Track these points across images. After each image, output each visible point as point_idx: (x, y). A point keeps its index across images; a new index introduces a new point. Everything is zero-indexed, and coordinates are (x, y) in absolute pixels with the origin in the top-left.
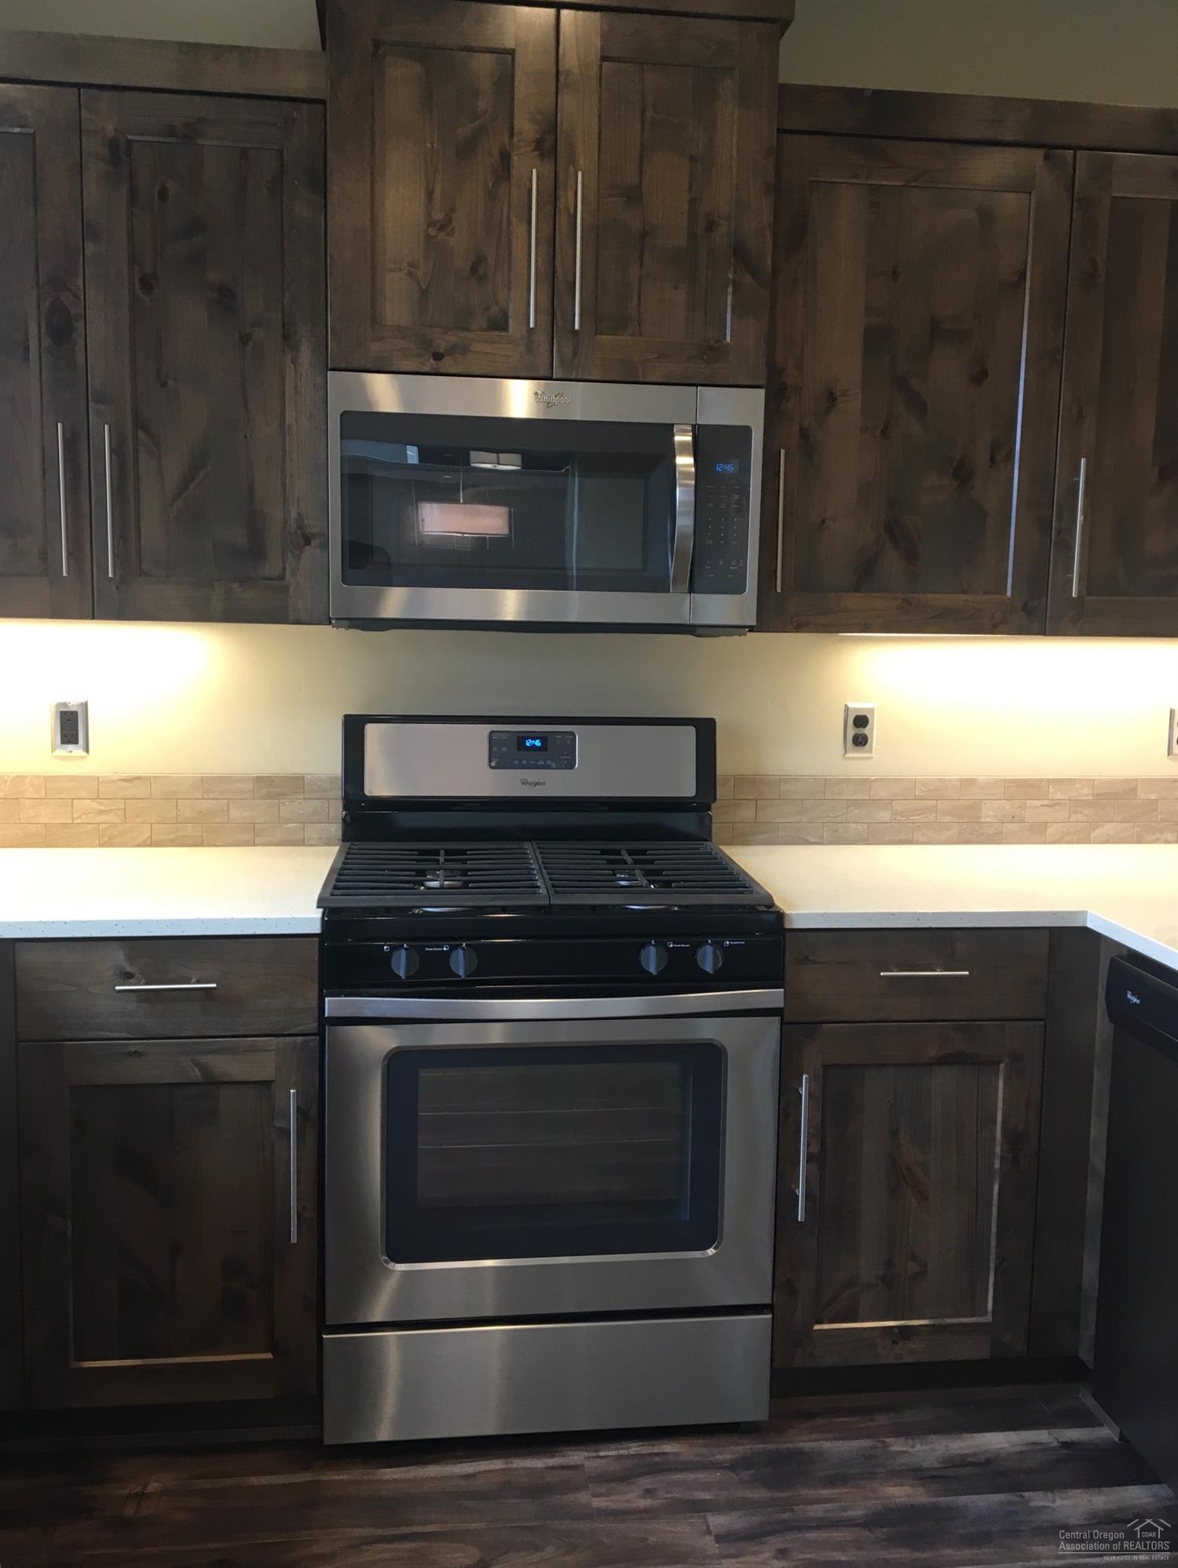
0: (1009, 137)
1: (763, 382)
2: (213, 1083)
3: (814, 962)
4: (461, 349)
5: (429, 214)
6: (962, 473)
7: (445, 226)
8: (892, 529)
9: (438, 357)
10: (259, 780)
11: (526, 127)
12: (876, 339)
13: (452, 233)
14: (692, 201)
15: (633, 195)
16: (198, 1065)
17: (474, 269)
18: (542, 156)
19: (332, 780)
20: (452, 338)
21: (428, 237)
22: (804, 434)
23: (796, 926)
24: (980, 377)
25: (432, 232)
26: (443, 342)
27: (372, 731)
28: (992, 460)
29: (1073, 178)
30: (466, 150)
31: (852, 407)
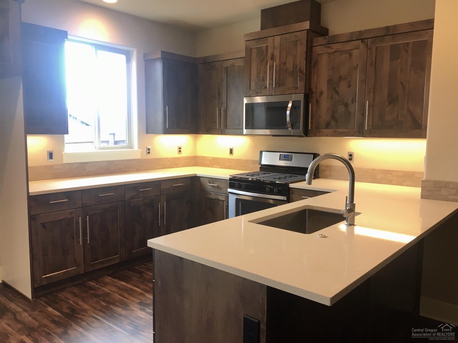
0: (354, 39)
1: (304, 92)
2: (218, 200)
3: (294, 194)
4: (260, 92)
5: (257, 72)
6: (346, 105)
7: (259, 73)
8: (333, 117)
9: (257, 94)
10: (253, 161)
11: (269, 56)
12: (329, 81)
13: (260, 74)
14: (293, 63)
15: (285, 64)
16: (217, 197)
17: (263, 79)
18: (272, 60)
19: (257, 161)
20: (259, 90)
21: (257, 75)
22: (317, 100)
23: (291, 187)
24: (349, 86)
25: (258, 74)
26: (258, 91)
27: (264, 153)
28: (352, 102)
29: (368, 44)
30: (262, 61)
31: (325, 95)
